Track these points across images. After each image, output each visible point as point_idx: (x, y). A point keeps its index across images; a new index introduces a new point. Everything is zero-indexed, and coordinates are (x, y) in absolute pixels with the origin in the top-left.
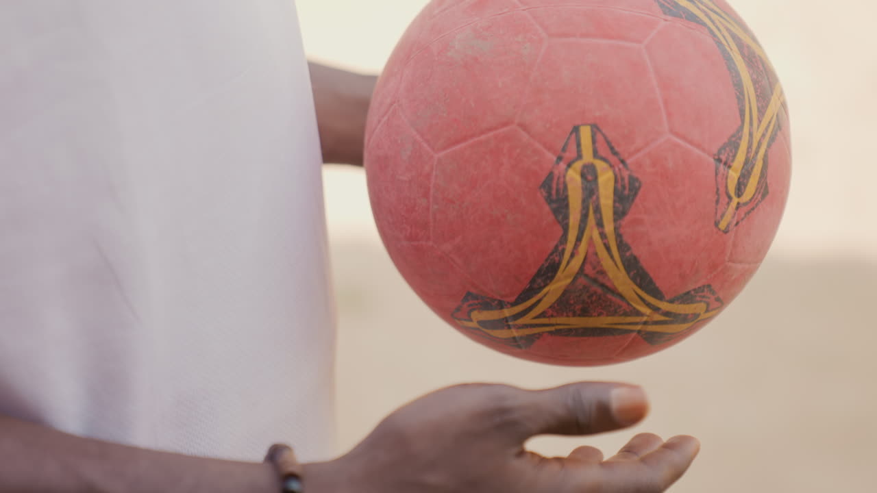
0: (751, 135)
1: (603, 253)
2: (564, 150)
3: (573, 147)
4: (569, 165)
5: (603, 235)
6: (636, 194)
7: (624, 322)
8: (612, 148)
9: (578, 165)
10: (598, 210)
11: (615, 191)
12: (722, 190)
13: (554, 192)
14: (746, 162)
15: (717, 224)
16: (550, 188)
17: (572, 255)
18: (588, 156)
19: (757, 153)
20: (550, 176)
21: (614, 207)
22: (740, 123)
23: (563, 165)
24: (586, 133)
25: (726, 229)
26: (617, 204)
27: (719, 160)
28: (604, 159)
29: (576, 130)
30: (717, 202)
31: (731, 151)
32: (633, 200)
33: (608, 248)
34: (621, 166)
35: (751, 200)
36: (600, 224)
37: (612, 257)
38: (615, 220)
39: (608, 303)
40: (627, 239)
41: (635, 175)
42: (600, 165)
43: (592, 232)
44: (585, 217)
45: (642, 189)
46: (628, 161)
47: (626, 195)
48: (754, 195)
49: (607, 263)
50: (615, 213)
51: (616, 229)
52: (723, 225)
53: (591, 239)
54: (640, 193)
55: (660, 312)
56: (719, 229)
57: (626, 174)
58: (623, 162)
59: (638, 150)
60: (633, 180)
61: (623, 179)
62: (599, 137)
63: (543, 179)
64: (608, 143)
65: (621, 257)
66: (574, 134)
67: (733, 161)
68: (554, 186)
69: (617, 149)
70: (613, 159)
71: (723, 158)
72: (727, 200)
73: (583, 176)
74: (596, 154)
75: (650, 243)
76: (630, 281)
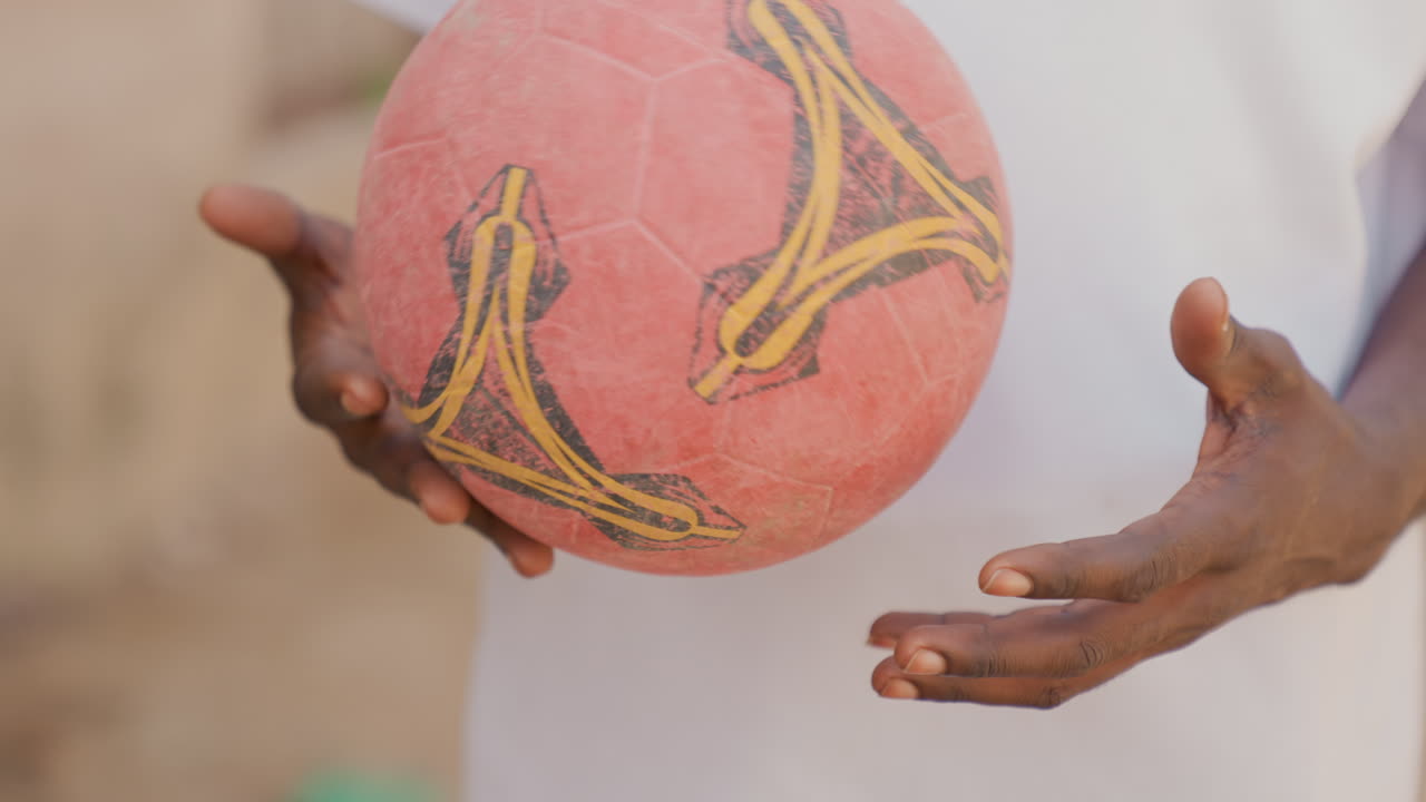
0: (794, 269)
1: (506, 365)
2: (483, 194)
3: (495, 193)
4: (484, 218)
5: (507, 337)
6: (559, 292)
7: (548, 484)
8: (542, 212)
9: (493, 222)
10: (504, 297)
11: (533, 278)
12: (707, 334)
13: (457, 250)
14: (771, 307)
15: (692, 383)
16: (454, 244)
17: (469, 353)
18: (508, 215)
19: (800, 300)
20: (458, 226)
21: (528, 300)
22: (774, 243)
23: (476, 215)
24: (516, 179)
25: (711, 396)
26: (532, 298)
27: (711, 287)
28: (528, 224)
29: (506, 170)
30: (696, 349)
31: (740, 280)
32: (554, 299)
33: (513, 359)
34: (548, 242)
35: (771, 369)
36: (505, 319)
37: (518, 374)
38: (526, 320)
39: (520, 446)
40: (539, 356)
41: (566, 263)
42: (521, 231)
43: (494, 327)
44: (487, 300)
45: (570, 286)
46: (561, 239)
47: (547, 288)
48: (780, 364)
49: (511, 382)
50: (527, 310)
51: (526, 333)
52: (704, 388)
53: (491, 336)
54: (566, 293)
55: (603, 490)
56: (697, 393)
57: (552, 256)
58: (552, 236)
59: (578, 228)
60: (560, 269)
61: (545, 263)
62: (531, 191)
63: (450, 227)
64: (540, 202)
65: (532, 379)
66: (501, 177)
67: (739, 296)
68: (460, 239)
69: (549, 217)
70: (540, 228)
71: (722, 284)
72: (716, 352)
73: (497, 238)
74: (520, 214)
75: (573, 373)
76: (545, 423)
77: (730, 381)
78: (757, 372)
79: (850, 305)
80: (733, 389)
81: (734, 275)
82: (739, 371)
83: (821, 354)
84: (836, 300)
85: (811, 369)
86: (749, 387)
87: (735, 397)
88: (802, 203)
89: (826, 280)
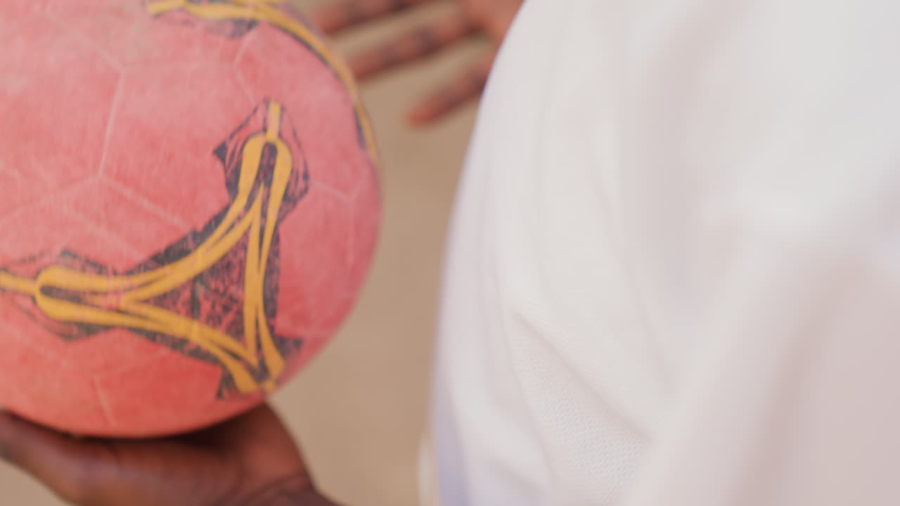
25: (268, 104)
27: (306, 177)
31: (293, 192)
52: (275, 109)
71: (301, 183)
72: (284, 137)
77: (265, 120)
78: (253, 134)
79: (214, 208)
80: (260, 115)
81: (297, 193)
82: (265, 130)
83: (219, 166)
84: (226, 209)
85: (220, 152)
86: (252, 123)
87: (255, 111)
88: (269, 262)
89: (239, 218)
